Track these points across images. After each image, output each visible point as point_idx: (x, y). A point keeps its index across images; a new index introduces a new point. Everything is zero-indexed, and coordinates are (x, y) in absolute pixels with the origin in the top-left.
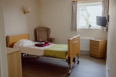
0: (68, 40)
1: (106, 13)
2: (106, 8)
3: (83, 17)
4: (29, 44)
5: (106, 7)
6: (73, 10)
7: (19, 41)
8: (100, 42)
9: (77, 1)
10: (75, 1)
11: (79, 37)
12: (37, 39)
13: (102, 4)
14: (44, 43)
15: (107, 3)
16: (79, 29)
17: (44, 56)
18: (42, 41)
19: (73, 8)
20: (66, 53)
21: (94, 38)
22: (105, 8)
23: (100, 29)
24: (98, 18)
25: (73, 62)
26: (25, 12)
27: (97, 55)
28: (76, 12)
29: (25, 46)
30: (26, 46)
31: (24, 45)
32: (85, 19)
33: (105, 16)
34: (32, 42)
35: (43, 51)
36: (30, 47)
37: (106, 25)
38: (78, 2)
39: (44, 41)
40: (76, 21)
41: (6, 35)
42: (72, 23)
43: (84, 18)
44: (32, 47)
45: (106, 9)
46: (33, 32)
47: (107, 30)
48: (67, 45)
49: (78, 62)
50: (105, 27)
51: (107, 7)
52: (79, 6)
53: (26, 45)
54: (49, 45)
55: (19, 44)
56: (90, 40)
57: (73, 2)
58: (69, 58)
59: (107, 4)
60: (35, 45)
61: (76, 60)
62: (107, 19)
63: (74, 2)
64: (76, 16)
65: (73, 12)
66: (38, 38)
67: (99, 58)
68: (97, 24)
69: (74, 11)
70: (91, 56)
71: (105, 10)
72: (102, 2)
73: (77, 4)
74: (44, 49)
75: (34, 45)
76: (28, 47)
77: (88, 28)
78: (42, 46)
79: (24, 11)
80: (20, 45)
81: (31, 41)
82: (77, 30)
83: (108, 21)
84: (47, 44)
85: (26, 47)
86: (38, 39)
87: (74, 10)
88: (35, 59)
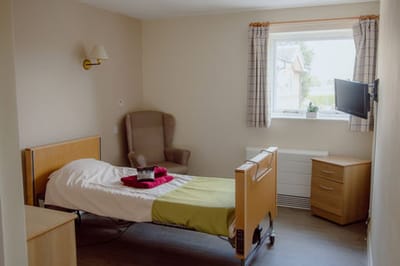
0: (237, 171)
1: (366, 68)
2: (367, 50)
3: (288, 65)
4: (102, 177)
5: (367, 46)
6: (253, 54)
7: (67, 166)
8: (347, 171)
9: (267, 24)
10: (261, 22)
11: (274, 155)
12: (129, 155)
13: (355, 36)
14: (152, 175)
15: (373, 33)
16: (273, 119)
17: (152, 223)
18: (145, 169)
19: (255, 48)
20: (231, 214)
21: (326, 153)
22: (364, 49)
23: (347, 122)
24: (339, 85)
25: (254, 243)
26: (87, 64)
27: (339, 212)
28: (264, 61)
29: (86, 184)
30: (91, 187)
31: (84, 181)
32: (296, 72)
33: (365, 82)
34: (112, 167)
35: (151, 204)
36: (105, 190)
37: (369, 114)
38: (271, 27)
39: (152, 169)
40: (264, 92)
41: (23, 146)
42: (251, 99)
43: (293, 67)
44: (113, 191)
45: (367, 54)
46: (115, 130)
47: (372, 126)
48: (234, 180)
49: (272, 239)
50: (363, 120)
51: (372, 45)
52: (275, 41)
53: (92, 180)
54: (171, 179)
55: (67, 176)
56: (313, 160)
57: (256, 29)
58: (240, 234)
59: (373, 37)
60: (122, 180)
61: (262, 234)
62: (370, 90)
63: (258, 25)
64: (264, 76)
65: (253, 61)
66: (133, 149)
67: (342, 223)
68: (336, 105)
69: (259, 59)
70: (316, 216)
71: (363, 57)
72: (354, 28)
73: (266, 34)
74: (154, 198)
75: (118, 179)
76: (99, 188)
77: (304, 117)
78: (147, 187)
79: (83, 60)
80: (69, 180)
81: (108, 164)
82: (269, 124)
83: (376, 97)
84: (163, 178)
85: (92, 190)
86: (131, 153)
87: (259, 55)
88: (123, 229)
